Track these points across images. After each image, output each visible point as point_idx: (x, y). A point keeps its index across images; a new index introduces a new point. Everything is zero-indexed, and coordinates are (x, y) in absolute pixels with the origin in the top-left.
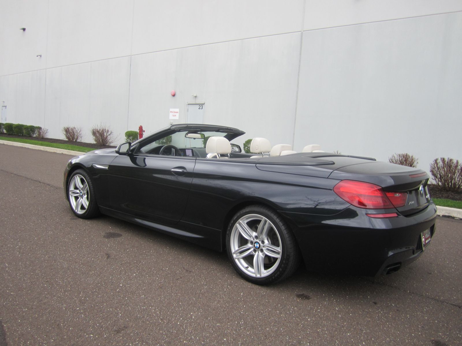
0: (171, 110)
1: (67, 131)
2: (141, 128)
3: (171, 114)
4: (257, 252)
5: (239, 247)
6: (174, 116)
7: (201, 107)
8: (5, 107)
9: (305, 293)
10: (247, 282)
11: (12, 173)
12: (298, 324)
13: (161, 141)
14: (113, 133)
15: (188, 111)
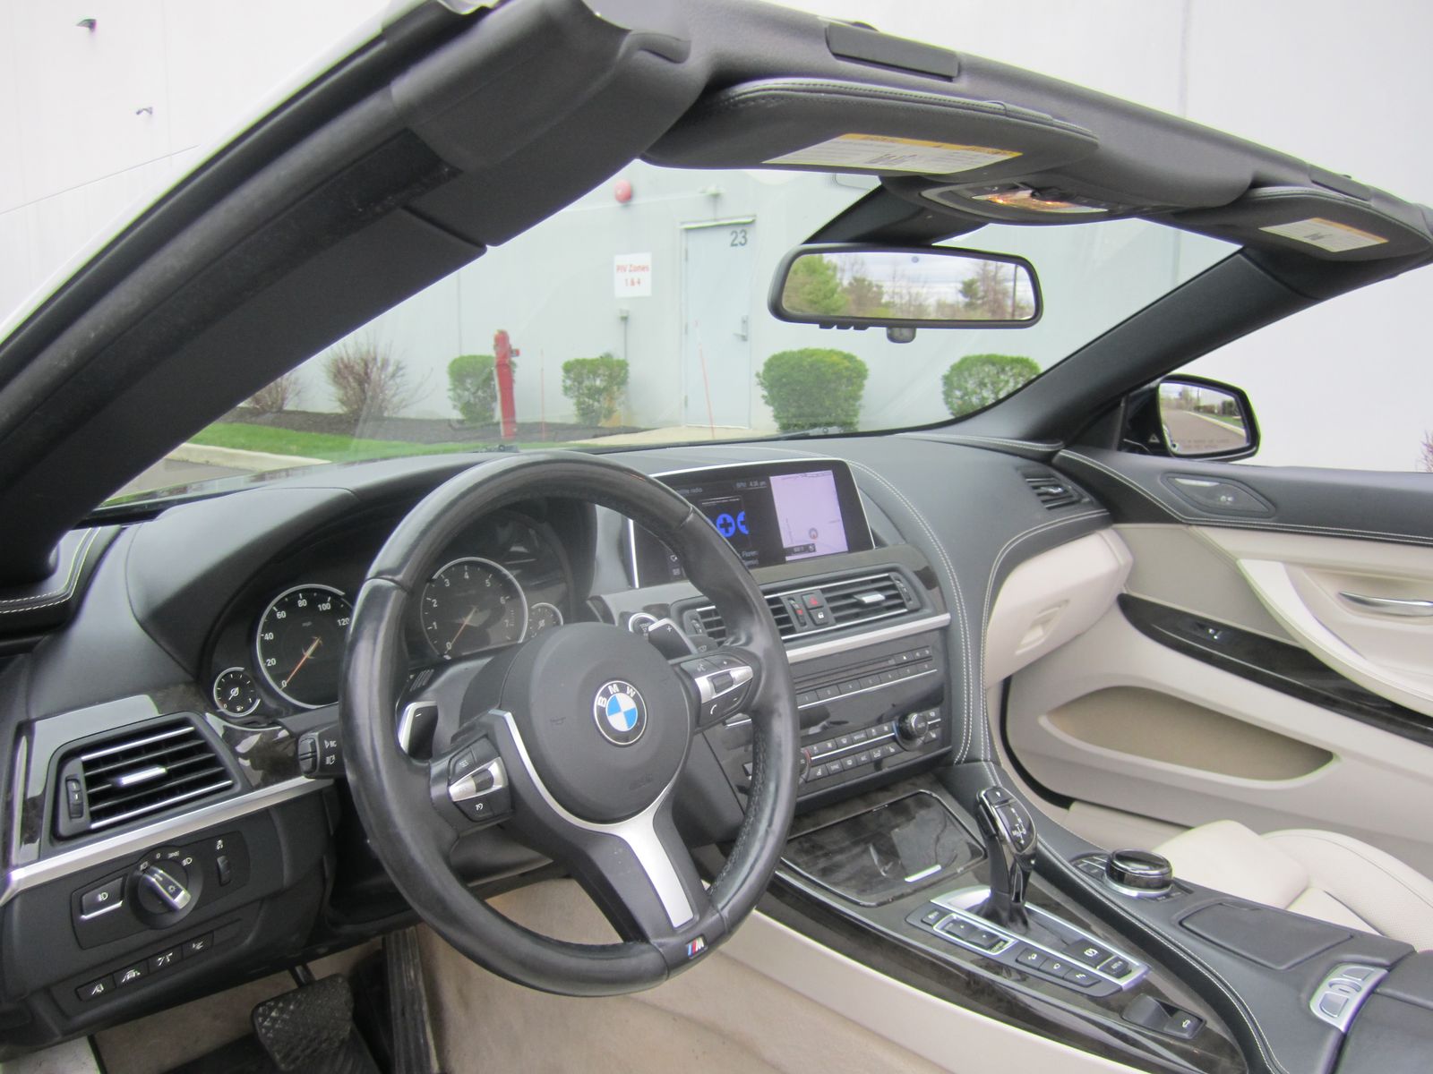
0: (620, 260)
2: (502, 339)
3: (620, 278)
6: (633, 283)
7: (740, 239)
13: (587, 383)
14: (401, 369)
15: (687, 259)
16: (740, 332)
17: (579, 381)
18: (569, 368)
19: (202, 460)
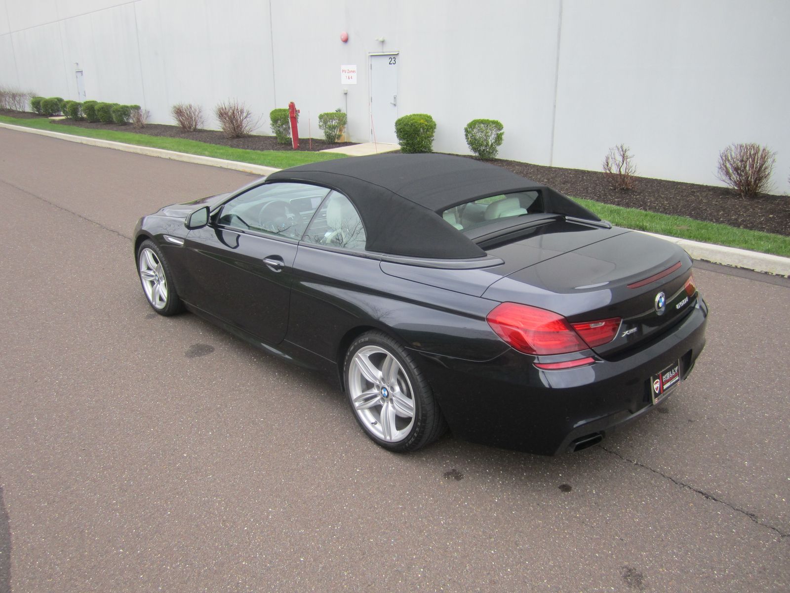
0: (344, 67)
1: (179, 112)
2: (292, 106)
3: (344, 75)
4: (385, 404)
5: (363, 391)
6: (349, 78)
7: (393, 61)
8: (80, 74)
9: (458, 467)
10: (375, 446)
11: (80, 216)
12: (421, 531)
13: (329, 123)
14: (250, 114)
15: (371, 68)
16: (393, 102)
17: (325, 123)
18: (321, 117)
19: (167, 157)
